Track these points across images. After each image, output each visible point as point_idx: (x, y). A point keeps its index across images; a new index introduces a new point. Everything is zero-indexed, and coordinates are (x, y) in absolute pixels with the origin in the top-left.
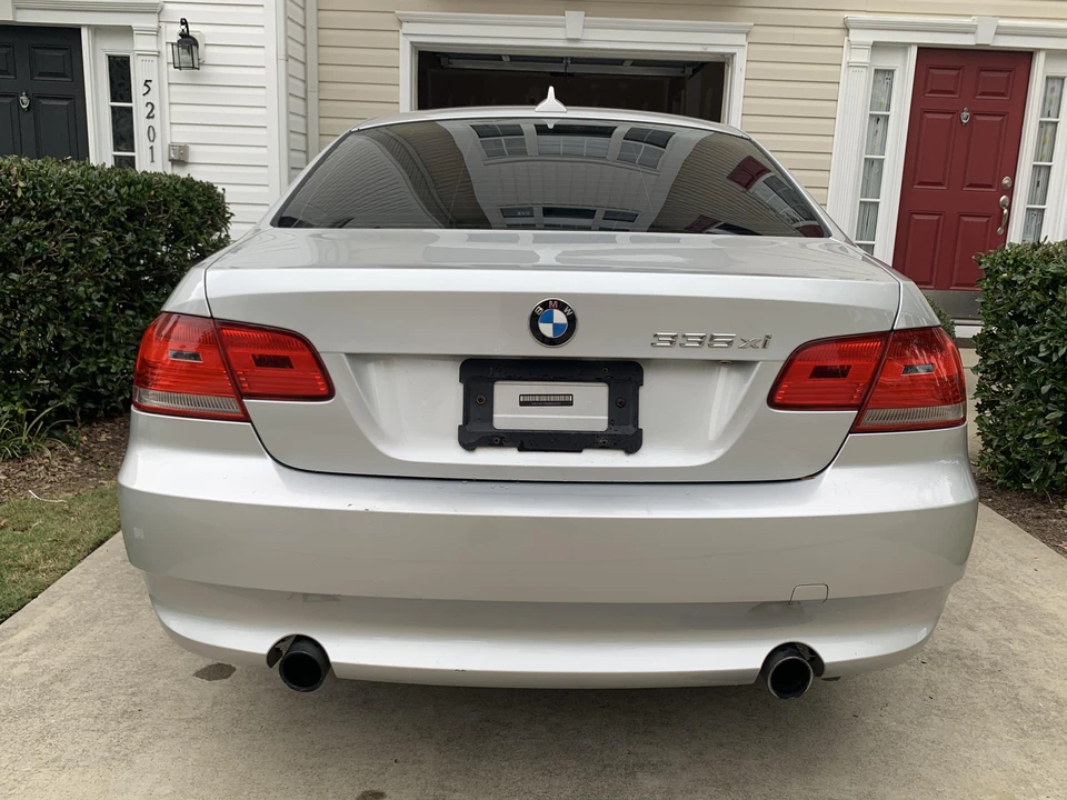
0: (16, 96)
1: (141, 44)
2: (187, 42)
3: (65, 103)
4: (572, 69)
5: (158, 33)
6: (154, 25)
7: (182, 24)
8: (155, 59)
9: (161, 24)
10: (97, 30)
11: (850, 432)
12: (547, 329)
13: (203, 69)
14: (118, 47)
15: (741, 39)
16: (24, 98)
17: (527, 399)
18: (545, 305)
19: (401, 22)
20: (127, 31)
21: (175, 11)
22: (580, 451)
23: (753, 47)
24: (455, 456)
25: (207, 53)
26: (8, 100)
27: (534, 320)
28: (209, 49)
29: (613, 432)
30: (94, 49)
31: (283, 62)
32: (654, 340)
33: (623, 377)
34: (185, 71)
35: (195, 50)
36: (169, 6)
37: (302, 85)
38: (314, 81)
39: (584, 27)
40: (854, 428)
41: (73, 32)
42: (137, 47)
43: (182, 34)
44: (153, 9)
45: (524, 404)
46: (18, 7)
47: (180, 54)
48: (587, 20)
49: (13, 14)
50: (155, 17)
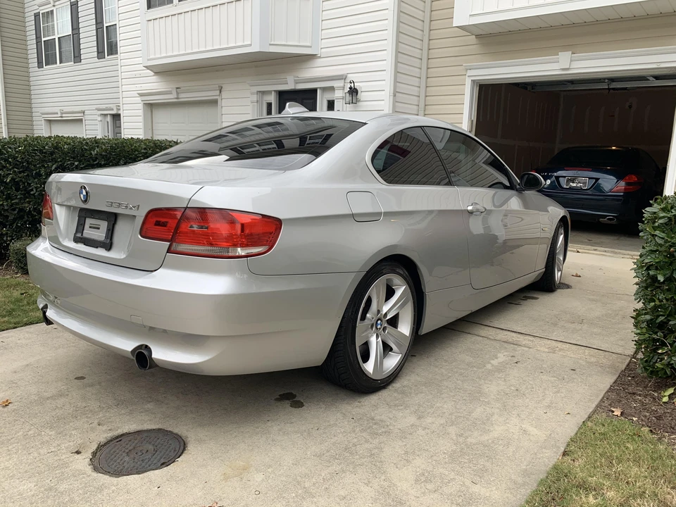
1: (338, 94)
2: (353, 92)
5: (343, 88)
6: (342, 85)
7: (351, 83)
8: (341, 100)
9: (345, 84)
10: (324, 89)
11: (167, 252)
12: (82, 196)
13: (359, 104)
14: (329, 96)
18: (82, 187)
19: (467, 70)
20: (332, 89)
21: (351, 77)
22: (97, 247)
24: (71, 243)
25: (361, 96)
28: (362, 93)
29: (105, 241)
30: (322, 97)
31: (392, 97)
34: (351, 105)
35: (354, 94)
36: (349, 75)
37: (416, 107)
38: (422, 105)
39: (571, 61)
40: (169, 251)
41: (314, 91)
42: (336, 95)
43: (351, 88)
44: (342, 78)
45: (90, 227)
46: (296, 83)
47: (348, 98)
48: (574, 57)
49: (295, 86)
50: (343, 81)
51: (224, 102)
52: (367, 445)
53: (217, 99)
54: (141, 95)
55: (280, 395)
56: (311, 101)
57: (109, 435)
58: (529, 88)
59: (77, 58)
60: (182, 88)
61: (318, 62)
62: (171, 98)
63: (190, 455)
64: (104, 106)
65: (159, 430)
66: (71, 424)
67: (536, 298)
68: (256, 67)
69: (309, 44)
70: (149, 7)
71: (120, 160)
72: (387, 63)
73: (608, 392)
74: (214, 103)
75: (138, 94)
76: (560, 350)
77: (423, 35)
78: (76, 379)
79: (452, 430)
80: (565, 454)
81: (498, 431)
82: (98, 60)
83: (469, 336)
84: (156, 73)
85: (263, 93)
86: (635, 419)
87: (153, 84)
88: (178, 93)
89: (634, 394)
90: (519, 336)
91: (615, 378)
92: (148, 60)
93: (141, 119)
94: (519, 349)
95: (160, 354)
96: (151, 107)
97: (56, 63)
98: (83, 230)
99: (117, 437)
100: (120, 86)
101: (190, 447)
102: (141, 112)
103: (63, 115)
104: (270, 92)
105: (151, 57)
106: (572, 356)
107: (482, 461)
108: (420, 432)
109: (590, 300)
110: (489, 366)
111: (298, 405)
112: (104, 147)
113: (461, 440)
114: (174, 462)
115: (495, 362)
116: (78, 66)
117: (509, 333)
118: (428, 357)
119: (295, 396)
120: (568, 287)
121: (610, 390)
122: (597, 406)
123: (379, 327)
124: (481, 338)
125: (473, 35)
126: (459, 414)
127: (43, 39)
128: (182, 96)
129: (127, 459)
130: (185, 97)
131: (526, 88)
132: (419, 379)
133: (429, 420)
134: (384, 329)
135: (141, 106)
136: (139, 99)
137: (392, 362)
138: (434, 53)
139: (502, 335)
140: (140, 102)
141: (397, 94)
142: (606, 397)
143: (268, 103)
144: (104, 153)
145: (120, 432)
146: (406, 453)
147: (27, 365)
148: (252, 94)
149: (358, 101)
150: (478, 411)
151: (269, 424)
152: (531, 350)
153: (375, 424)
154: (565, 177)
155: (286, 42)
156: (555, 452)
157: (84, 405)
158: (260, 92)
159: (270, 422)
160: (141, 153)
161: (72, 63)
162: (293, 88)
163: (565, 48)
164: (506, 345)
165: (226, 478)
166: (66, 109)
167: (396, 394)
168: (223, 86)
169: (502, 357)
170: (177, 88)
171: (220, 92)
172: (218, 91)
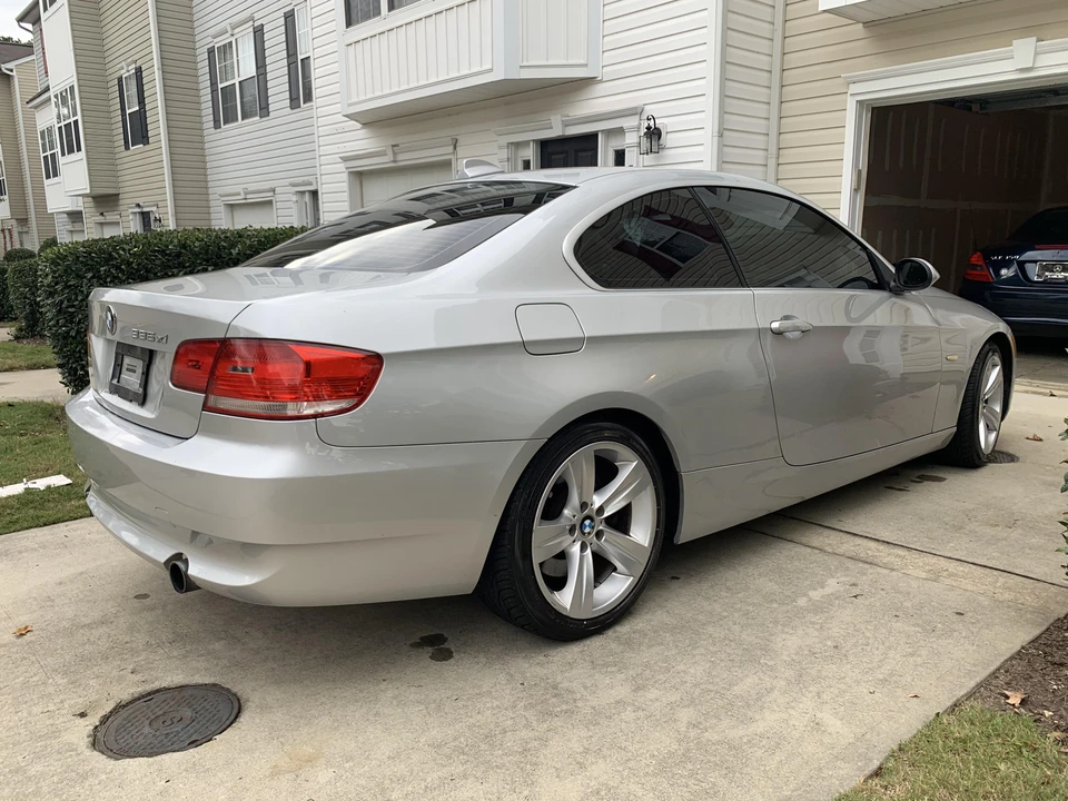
1: (631, 139)
2: (654, 134)
5: (639, 128)
6: (636, 123)
7: (649, 119)
8: (634, 148)
9: (641, 122)
10: (610, 133)
11: (203, 410)
12: (108, 323)
13: (663, 152)
14: (616, 144)
18: (107, 309)
19: (849, 84)
20: (620, 131)
21: (649, 110)
24: (107, 396)
25: (667, 139)
28: (668, 136)
29: (141, 393)
30: (606, 147)
31: (716, 139)
34: (650, 155)
35: (655, 138)
36: (647, 108)
37: (762, 153)
38: (773, 149)
39: (1036, 54)
40: (205, 407)
41: (593, 137)
42: (628, 141)
43: (649, 128)
44: (636, 112)
45: (127, 369)
46: (566, 125)
47: (645, 143)
48: (1042, 46)
49: (563, 131)
50: (637, 117)
51: (459, 163)
52: (524, 734)
53: (451, 160)
54: (345, 159)
55: (422, 638)
56: (589, 153)
57: (139, 689)
58: (975, 108)
59: (264, 111)
60: (402, 146)
61: (599, 89)
62: (385, 161)
63: (238, 731)
64: (300, 180)
65: (215, 685)
66: (95, 669)
67: (941, 480)
68: (506, 104)
69: (583, 62)
70: (349, 24)
72: (708, 84)
73: (1012, 658)
74: (446, 165)
75: (341, 158)
76: (951, 575)
77: (773, 31)
78: (136, 597)
79: (685, 715)
80: (878, 773)
81: (767, 721)
82: (291, 112)
83: (791, 545)
84: (365, 125)
85: (518, 145)
86: (1047, 713)
87: (361, 141)
88: (395, 154)
89: (1062, 665)
90: (881, 547)
91: (1037, 632)
92: (349, 105)
93: (345, 196)
94: (871, 571)
95: (196, 570)
96: (359, 177)
97: (237, 120)
98: (121, 375)
99: (149, 694)
100: (317, 148)
101: (243, 718)
102: (345, 186)
103: (248, 196)
104: (526, 144)
105: (353, 101)
106: (969, 587)
107: (713, 777)
108: (629, 714)
109: (1044, 483)
110: (802, 602)
111: (443, 655)
113: (693, 733)
114: (210, 740)
115: (816, 595)
116: (266, 122)
117: (865, 541)
118: (699, 582)
119: (445, 640)
120: (1012, 458)
121: (1019, 655)
122: (979, 686)
123: (587, 530)
124: (809, 550)
125: (858, 22)
126: (710, 687)
127: (220, 86)
128: (400, 157)
129: (147, 730)
130: (406, 159)
131: (970, 109)
132: (667, 619)
133: (653, 694)
134: (599, 534)
135: (345, 176)
136: (342, 167)
137: (614, 589)
138: (792, 60)
139: (849, 545)
140: (344, 170)
141: (726, 133)
142: (1005, 667)
143: (524, 161)
145: (157, 685)
146: (587, 751)
147: (81, 573)
148: (500, 147)
149: (661, 148)
150: (748, 683)
151: (383, 686)
152: (894, 573)
153: (555, 696)
154: (1035, 262)
155: (546, 60)
156: (859, 769)
157: (127, 639)
158: (510, 143)
159: (385, 683)
161: (258, 118)
162: (561, 134)
163: (1025, 31)
164: (850, 564)
165: (276, 772)
166: (252, 187)
167: (613, 646)
168: (459, 138)
169: (832, 585)
170: (393, 146)
171: (455, 148)
172: (452, 147)
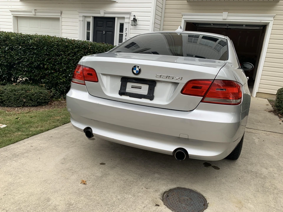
0: (103, 31)
1: (126, 20)
2: (135, 20)
3: (111, 33)
4: (229, 27)
5: (129, 18)
6: (129, 17)
7: (134, 16)
8: (128, 24)
9: (131, 17)
10: (119, 18)
11: (201, 102)
12: (135, 71)
13: (137, 26)
14: (121, 21)
15: (272, 19)
16: (104, 32)
17: (133, 86)
18: (135, 66)
19: (183, 15)
20: (124, 18)
21: (133, 14)
22: (141, 98)
23: (275, 21)
24: (118, 96)
25: (138, 22)
26: (101, 32)
27: (133, 69)
28: (139, 22)
29: (148, 95)
30: (118, 21)
31: (153, 24)
32: (156, 76)
33: (152, 84)
34: (133, 26)
36: (132, 13)
39: (228, 16)
40: (202, 101)
41: (114, 18)
42: (125, 21)
44: (129, 13)
45: (132, 87)
46: (105, 13)
47: (132, 23)
48: (229, 14)
50: (129, 15)
51: (63, 20)
53: (59, 18)
54: (12, 11)
56: (112, 23)
60: (38, 10)
61: (116, 5)
62: (32, 14)
63: (210, 199)
66: (133, 190)
68: (82, 4)
71: (44, 47)
72: (152, 9)
74: (58, 19)
75: (10, 10)
78: (100, 164)
85: (85, 17)
87: (19, 6)
88: (35, 13)
93: (12, 24)
96: (17, 18)
98: (126, 89)
99: (164, 194)
101: (204, 195)
102: (11, 20)
104: (90, 17)
111: (217, 168)
112: (35, 39)
125: (186, 0)
128: (37, 14)
130: (39, 15)
135: (11, 17)
136: (10, 13)
138: (168, 7)
140: (11, 15)
141: (155, 24)
143: (87, 22)
144: (36, 43)
145: (162, 191)
147: (64, 159)
148: (80, 17)
149: (137, 25)
157: (125, 178)
158: (84, 16)
159: (217, 178)
160: (56, 44)
162: (103, 16)
163: (225, 10)
168: (63, 11)
170: (35, 10)
171: (61, 14)
172: (60, 14)
